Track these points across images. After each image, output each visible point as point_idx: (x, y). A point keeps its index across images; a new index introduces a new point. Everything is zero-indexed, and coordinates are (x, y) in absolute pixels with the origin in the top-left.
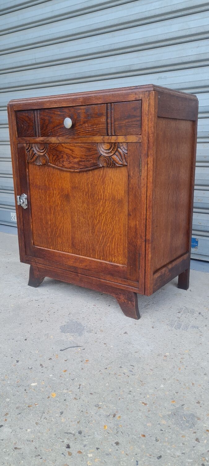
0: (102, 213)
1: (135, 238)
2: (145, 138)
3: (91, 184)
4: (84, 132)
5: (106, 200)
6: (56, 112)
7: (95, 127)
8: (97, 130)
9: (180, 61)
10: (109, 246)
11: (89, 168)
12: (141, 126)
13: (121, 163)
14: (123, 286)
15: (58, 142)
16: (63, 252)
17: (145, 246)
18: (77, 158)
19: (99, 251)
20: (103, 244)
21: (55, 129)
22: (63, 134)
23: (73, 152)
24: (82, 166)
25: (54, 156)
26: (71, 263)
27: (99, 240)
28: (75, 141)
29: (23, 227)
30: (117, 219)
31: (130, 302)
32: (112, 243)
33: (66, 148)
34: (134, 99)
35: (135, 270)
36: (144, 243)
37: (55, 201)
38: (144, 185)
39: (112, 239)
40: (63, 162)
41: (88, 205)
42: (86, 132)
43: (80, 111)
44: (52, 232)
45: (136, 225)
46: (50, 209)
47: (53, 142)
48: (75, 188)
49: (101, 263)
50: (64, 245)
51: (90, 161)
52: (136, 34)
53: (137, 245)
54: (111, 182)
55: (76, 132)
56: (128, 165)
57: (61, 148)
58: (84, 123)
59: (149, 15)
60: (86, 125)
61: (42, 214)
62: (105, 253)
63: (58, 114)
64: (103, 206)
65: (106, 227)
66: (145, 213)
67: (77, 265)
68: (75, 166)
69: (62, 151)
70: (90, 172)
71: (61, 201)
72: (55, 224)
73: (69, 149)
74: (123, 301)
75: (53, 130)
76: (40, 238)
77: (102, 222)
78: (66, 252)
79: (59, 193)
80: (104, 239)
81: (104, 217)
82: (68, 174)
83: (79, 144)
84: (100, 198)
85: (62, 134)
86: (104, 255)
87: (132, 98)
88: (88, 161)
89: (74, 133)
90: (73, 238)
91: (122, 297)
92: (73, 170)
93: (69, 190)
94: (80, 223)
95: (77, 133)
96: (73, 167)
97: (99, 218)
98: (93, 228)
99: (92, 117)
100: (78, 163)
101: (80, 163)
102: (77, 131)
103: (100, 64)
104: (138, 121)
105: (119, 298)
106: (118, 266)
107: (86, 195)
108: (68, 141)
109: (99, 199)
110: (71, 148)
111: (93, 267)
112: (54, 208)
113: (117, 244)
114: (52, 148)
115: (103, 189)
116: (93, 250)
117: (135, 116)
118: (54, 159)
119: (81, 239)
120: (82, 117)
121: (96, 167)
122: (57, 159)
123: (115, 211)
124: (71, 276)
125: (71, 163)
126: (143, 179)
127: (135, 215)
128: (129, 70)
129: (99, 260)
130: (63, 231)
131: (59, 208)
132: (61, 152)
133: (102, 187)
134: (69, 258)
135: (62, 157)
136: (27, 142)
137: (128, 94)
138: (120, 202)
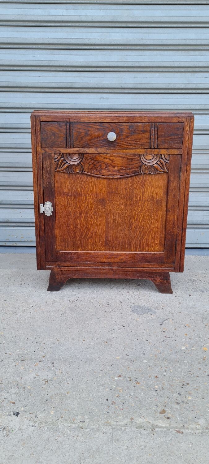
0: (140, 212)
1: (173, 229)
2: (186, 151)
3: (130, 189)
4: (127, 145)
5: (145, 201)
6: (95, 127)
7: (139, 142)
8: (140, 144)
9: (120, 87)
10: (146, 239)
11: (130, 175)
12: (182, 142)
13: (162, 170)
14: (159, 270)
15: (97, 152)
16: (95, 252)
17: (182, 234)
18: (118, 166)
19: (136, 245)
20: (140, 238)
21: (93, 141)
22: (102, 145)
23: (113, 161)
24: (122, 173)
25: (90, 165)
26: (104, 260)
27: (136, 235)
28: (116, 152)
29: (44, 234)
30: (155, 215)
31: (166, 281)
32: (149, 236)
33: (105, 158)
34: (177, 121)
35: (172, 254)
36: (181, 231)
37: (87, 206)
38: (183, 187)
39: (150, 232)
40: (101, 170)
41: (125, 207)
42: (128, 145)
43: (123, 127)
44: (82, 234)
45: (174, 218)
46: (81, 214)
47: (90, 153)
48: (112, 192)
49: (138, 254)
50: (96, 245)
51: (131, 169)
52: (78, 56)
53: (174, 234)
54: (151, 186)
55: (117, 145)
56: (169, 172)
57: (100, 158)
58: (127, 137)
59: (89, 43)
60: (129, 139)
61: (69, 220)
62: (141, 245)
63: (97, 128)
64: (142, 206)
65: (143, 223)
66: (183, 208)
67: (112, 260)
68: (115, 173)
69: (100, 161)
70: (130, 178)
71: (95, 205)
72: (86, 227)
73: (109, 159)
74: (159, 282)
75: (89, 142)
76: (65, 242)
77: (140, 220)
78: (98, 251)
79: (93, 198)
80: (141, 234)
81: (142, 215)
82: (105, 181)
83: (121, 155)
84: (139, 199)
85: (100, 146)
86: (140, 247)
87: (175, 120)
88: (129, 169)
89: (114, 145)
90: (107, 237)
91: (158, 279)
92: (112, 177)
93: (106, 195)
94: (116, 223)
95: (119, 146)
96: (112, 174)
97: (137, 216)
98: (130, 226)
99: (135, 133)
100: (118, 171)
101: (120, 171)
102: (119, 144)
103: (38, 76)
104: (180, 138)
105: (156, 280)
106: (156, 254)
107: (124, 198)
108: (108, 152)
109: (137, 200)
110: (111, 158)
111: (129, 259)
112: (86, 212)
113: (154, 236)
114: (88, 158)
115: (142, 192)
116: (129, 245)
117: (178, 134)
118: (90, 167)
119: (116, 237)
120: (125, 133)
121: (137, 174)
122: (94, 168)
123: (154, 209)
124: (105, 272)
125: (110, 171)
126: (183, 182)
127: (174, 211)
128: (70, 87)
129: (136, 252)
130: (95, 232)
131: (92, 211)
132: (98, 162)
133: (142, 190)
134: (102, 255)
135: (100, 166)
136: (56, 151)
137: (172, 117)
138: (159, 202)
